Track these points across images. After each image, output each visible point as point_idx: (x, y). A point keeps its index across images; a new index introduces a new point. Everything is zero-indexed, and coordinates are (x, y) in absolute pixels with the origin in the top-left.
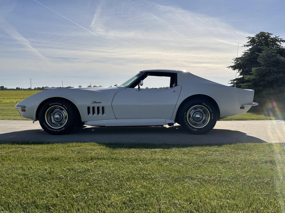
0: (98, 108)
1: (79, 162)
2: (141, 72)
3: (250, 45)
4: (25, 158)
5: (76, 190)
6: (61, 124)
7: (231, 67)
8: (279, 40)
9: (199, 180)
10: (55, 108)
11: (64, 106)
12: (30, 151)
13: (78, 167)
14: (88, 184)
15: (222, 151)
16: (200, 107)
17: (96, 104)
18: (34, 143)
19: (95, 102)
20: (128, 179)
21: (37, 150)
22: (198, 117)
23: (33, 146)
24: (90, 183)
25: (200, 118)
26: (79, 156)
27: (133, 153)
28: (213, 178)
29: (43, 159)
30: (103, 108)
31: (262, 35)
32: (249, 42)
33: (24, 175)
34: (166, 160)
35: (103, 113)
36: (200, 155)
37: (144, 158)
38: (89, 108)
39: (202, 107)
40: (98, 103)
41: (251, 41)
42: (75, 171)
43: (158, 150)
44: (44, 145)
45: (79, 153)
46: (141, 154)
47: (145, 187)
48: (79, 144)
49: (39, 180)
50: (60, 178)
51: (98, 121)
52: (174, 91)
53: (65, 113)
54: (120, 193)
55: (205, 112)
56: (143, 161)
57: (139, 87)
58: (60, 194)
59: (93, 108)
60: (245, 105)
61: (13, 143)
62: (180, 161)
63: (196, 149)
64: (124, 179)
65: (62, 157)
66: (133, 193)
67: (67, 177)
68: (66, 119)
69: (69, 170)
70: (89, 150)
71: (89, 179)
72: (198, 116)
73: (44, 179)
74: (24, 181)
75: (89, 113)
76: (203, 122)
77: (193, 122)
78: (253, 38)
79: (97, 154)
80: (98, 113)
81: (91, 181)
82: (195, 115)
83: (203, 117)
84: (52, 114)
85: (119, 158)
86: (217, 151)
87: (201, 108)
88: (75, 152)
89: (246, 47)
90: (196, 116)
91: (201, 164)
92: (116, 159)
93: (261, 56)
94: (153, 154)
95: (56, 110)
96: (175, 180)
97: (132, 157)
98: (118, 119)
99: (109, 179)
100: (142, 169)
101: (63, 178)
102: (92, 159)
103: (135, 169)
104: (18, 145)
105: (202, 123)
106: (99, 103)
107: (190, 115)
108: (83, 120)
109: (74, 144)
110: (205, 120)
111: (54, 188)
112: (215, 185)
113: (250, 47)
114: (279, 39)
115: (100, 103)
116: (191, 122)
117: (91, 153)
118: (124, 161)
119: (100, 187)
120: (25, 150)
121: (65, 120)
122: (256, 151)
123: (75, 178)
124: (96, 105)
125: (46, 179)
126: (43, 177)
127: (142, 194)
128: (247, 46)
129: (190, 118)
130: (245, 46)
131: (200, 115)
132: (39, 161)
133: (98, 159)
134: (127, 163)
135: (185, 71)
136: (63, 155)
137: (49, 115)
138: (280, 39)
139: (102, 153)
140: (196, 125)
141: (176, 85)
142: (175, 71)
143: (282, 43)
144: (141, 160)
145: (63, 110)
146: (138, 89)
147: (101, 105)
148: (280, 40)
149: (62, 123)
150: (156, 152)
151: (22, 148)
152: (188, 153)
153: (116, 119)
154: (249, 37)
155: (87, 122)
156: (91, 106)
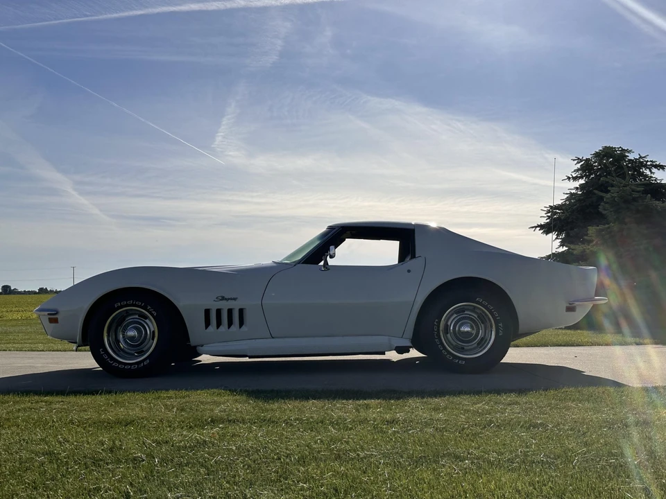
0: (230, 311)
1: (182, 428)
2: (331, 228)
3: (581, 177)
4: (53, 421)
5: (175, 484)
6: (141, 353)
7: (538, 226)
8: (649, 163)
9: (476, 461)
10: (128, 313)
11: (149, 307)
12: (64, 409)
13: (180, 438)
14: (202, 470)
15: (526, 403)
16: (472, 308)
17: (224, 302)
18: (76, 393)
19: (223, 298)
20: (302, 461)
21: (82, 406)
22: (468, 332)
23: (72, 399)
24: (208, 469)
25: (472, 334)
26: (182, 415)
27: (312, 408)
28: (508, 456)
29: (95, 423)
30: (241, 311)
31: (607, 153)
32: (577, 170)
33: (50, 454)
34: (392, 422)
35: (241, 323)
36: (476, 413)
37: (339, 418)
38: (207, 312)
39: (475, 307)
40: (229, 299)
41: (583, 169)
42: (173, 446)
43: (373, 402)
44: (98, 397)
45: (183, 410)
46: (332, 410)
47: (344, 476)
48: (184, 393)
49: (85, 464)
50: (135, 459)
51: (230, 343)
52: (409, 271)
53: (151, 326)
54: (282, 490)
55: (483, 318)
56: (337, 424)
57: (326, 263)
58: (134, 492)
59: (219, 312)
60: (577, 303)
61: (26, 392)
62: (427, 425)
63: (465, 401)
64: (291, 460)
65: (142, 418)
66: (313, 489)
67: (154, 458)
68: (153, 339)
69: (158, 443)
70: (207, 403)
71: (206, 462)
72: (467, 329)
73: (96, 462)
74: (48, 467)
75: (208, 324)
76: (478, 344)
77: (454, 344)
78: (587, 160)
79: (225, 411)
80: (230, 323)
81: (211, 466)
82: (460, 327)
83: (479, 332)
84: (120, 329)
85: (280, 418)
86: (517, 403)
87: (474, 309)
88: (173, 408)
89: (571, 181)
90: (462, 329)
91: (478, 429)
92: (273, 422)
93: (608, 201)
94: (362, 410)
95: (130, 319)
96: (417, 462)
97: (312, 417)
98: (276, 338)
99: (254, 462)
100: (333, 440)
101: (143, 461)
102: (213, 421)
103: (319, 439)
104: (36, 398)
105: (476, 345)
106: (231, 299)
107: (447, 327)
108: (193, 341)
109: (171, 393)
110: (482, 339)
111: (119, 481)
112: (513, 470)
113: (582, 181)
114: (648, 161)
115: (235, 299)
116: (450, 342)
117: (212, 410)
118: (291, 425)
119: (234, 476)
120: (53, 406)
121: (151, 341)
122: (609, 403)
123: (172, 460)
124: (224, 306)
125: (101, 463)
126: (94, 458)
127: (336, 490)
128: (575, 179)
129: (449, 335)
130: (569, 178)
131: (472, 327)
132: (86, 427)
133: (230, 421)
134: (299, 430)
135: (433, 225)
136: (145, 414)
137: (113, 328)
138: (651, 161)
139: (237, 409)
140: (462, 350)
141: (414, 256)
142: (410, 224)
143: (654, 170)
144: (331, 423)
145: (146, 317)
146: (324, 266)
147: (235, 306)
148: (651, 165)
149: (144, 349)
150: (367, 407)
151: (46, 402)
152: (446, 408)
153: (273, 338)
154: (579, 159)
155: (202, 346)
156: (214, 306)
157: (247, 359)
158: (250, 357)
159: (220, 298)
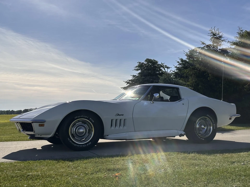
11: (91, 119)
17: (119, 116)
19: (118, 115)
39: (205, 118)
41: (139, 66)
52: (183, 104)
98: (136, 131)
106: (121, 115)
113: (139, 71)
115: (123, 115)
124: (119, 118)
128: (137, 70)
130: (135, 69)
138: (165, 65)
143: (166, 69)
147: (123, 118)
148: (165, 67)
153: (135, 131)
154: (140, 62)
155: (108, 136)
156: (115, 118)
157: (125, 141)
158: (126, 140)
159: (117, 114)
